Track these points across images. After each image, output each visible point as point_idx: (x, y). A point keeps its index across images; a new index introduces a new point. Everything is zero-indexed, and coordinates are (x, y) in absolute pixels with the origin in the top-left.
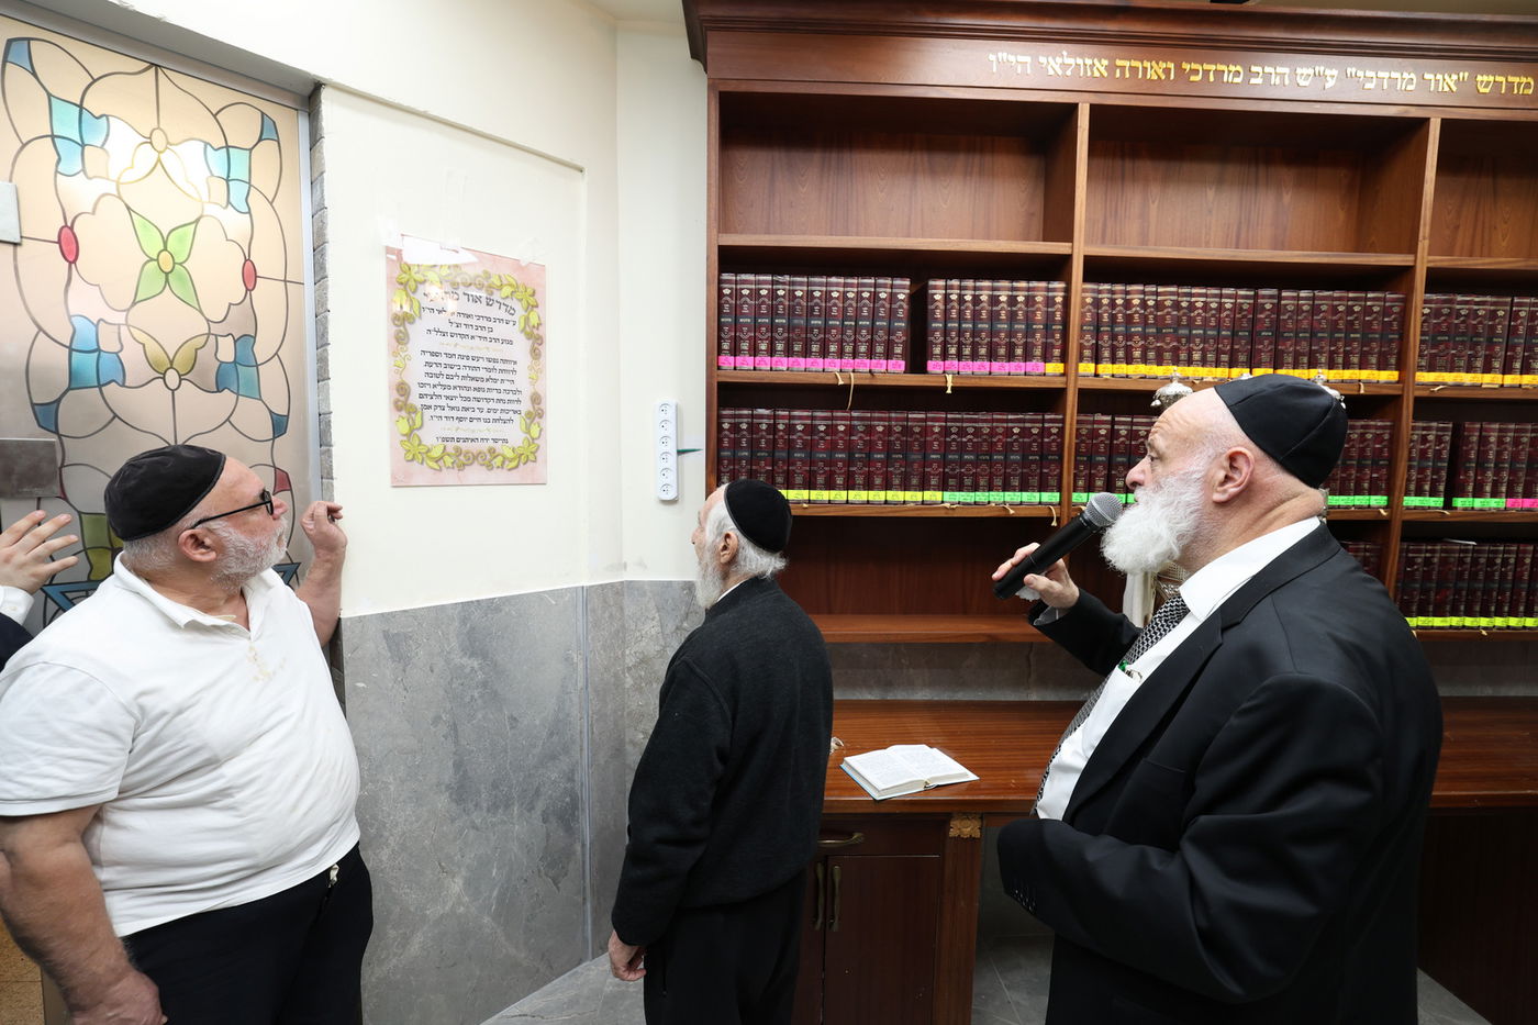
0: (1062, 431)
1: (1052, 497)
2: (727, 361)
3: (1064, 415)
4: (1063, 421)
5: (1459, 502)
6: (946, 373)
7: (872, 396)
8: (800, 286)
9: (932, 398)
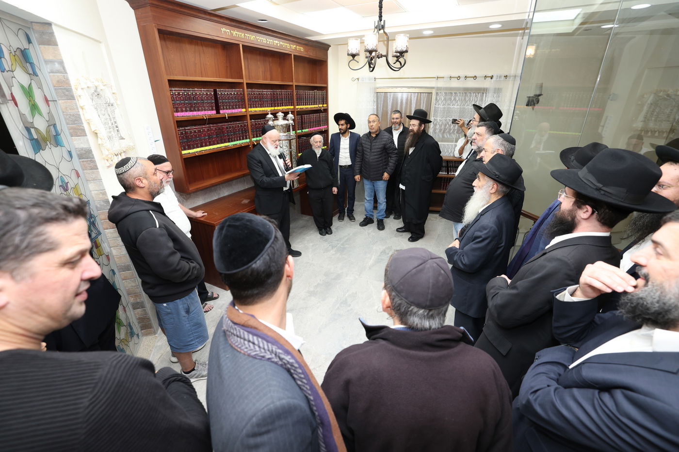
0: (248, 124)
1: (248, 140)
2: (176, 114)
3: (247, 121)
4: (247, 123)
5: (303, 131)
6: (226, 112)
7: (211, 121)
8: (191, 91)
9: (223, 120)
